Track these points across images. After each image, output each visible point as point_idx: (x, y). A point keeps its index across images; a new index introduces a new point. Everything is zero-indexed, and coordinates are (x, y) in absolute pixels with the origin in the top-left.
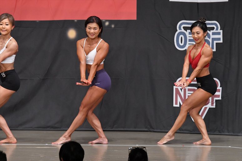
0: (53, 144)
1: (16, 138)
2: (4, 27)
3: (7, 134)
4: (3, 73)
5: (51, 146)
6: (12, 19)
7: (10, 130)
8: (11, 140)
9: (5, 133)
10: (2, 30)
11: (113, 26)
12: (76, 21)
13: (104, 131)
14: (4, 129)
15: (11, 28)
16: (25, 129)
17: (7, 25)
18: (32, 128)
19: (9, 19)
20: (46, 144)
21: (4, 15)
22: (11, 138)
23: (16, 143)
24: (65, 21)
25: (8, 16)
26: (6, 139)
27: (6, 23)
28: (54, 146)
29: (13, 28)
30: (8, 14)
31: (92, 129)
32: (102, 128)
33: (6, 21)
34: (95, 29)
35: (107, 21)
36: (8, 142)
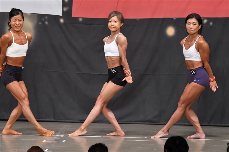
0: (152, 138)
1: (124, 131)
2: (112, 24)
3: (116, 128)
4: (113, 69)
5: (150, 139)
6: (120, 16)
7: (119, 123)
8: (119, 133)
9: (114, 126)
10: (111, 27)
11: (211, 24)
12: (175, 19)
13: (201, 126)
14: (112, 123)
15: (120, 25)
16: (125, 123)
17: (116, 22)
18: (132, 122)
19: (117, 17)
20: (145, 138)
21: (113, 13)
22: (119, 131)
23: (124, 136)
24: (164, 19)
25: (116, 13)
26: (114, 132)
27: (114, 20)
28: (152, 140)
29: (122, 25)
30: (117, 12)
31: (190, 124)
32: (200, 123)
33: (115, 18)
34: (194, 24)
35: (205, 18)
36: (117, 135)
